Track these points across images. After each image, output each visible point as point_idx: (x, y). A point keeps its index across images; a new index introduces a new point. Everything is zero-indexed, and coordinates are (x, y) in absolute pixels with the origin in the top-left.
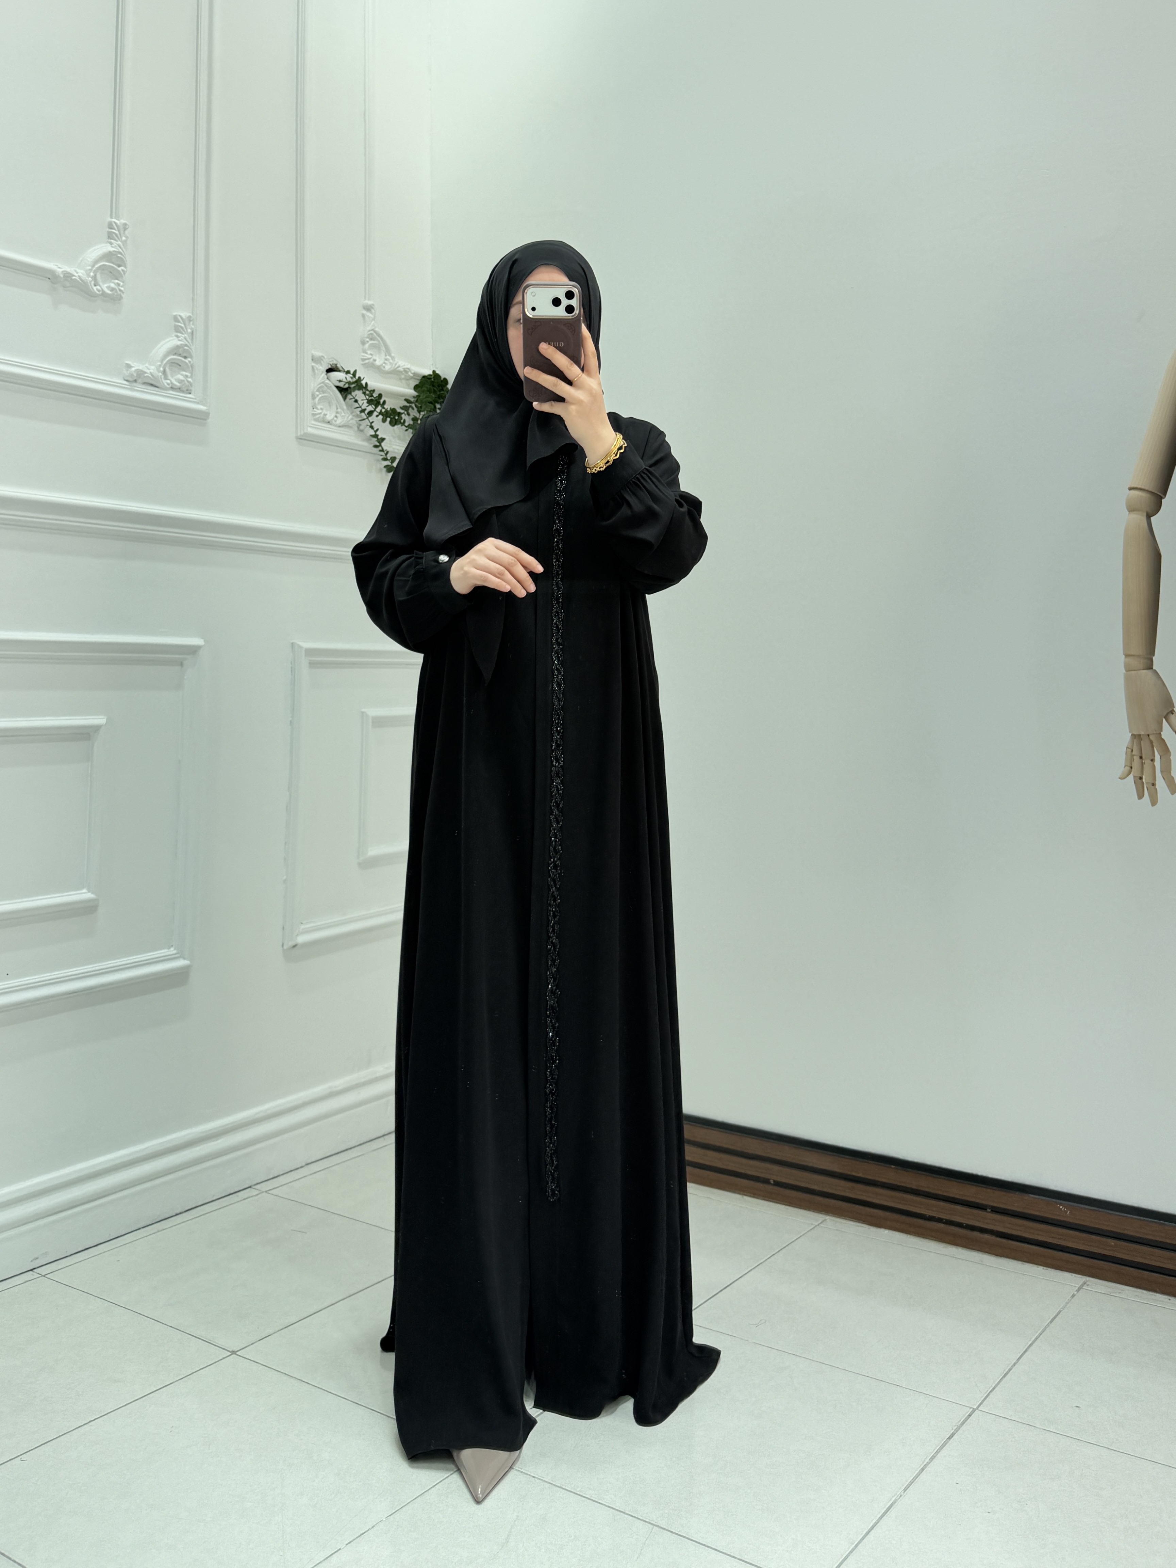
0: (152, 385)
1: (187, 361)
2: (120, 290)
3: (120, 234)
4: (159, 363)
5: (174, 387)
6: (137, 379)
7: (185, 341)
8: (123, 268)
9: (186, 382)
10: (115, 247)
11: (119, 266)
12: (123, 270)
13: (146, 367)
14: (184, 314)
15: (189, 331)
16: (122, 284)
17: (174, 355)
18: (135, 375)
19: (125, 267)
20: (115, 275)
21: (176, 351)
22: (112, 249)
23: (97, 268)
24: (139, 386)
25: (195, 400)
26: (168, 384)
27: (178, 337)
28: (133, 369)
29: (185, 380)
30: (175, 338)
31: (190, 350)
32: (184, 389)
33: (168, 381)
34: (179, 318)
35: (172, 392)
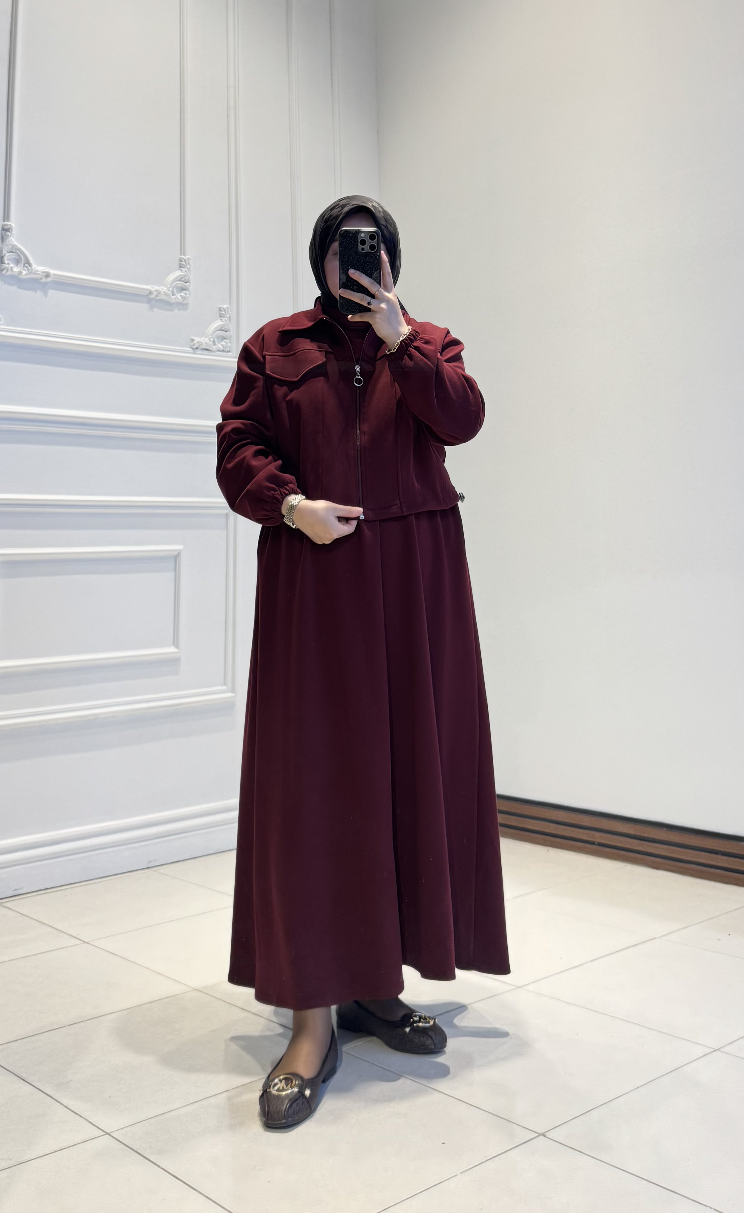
0: (207, 350)
1: (226, 334)
2: (188, 297)
3: (186, 263)
4: (210, 336)
5: (219, 349)
6: (198, 347)
7: (225, 321)
8: (188, 284)
10: (183, 272)
11: (186, 283)
12: (188, 285)
13: (203, 339)
14: (225, 306)
15: (228, 315)
16: (187, 293)
17: (219, 331)
18: (198, 345)
19: (190, 283)
20: (184, 288)
21: (221, 328)
22: (182, 274)
23: (174, 286)
24: (199, 352)
25: (232, 356)
26: (216, 348)
27: (221, 320)
28: (195, 342)
29: (225, 344)
30: (220, 320)
31: (228, 327)
33: (216, 346)
34: (222, 309)
35: (218, 353)
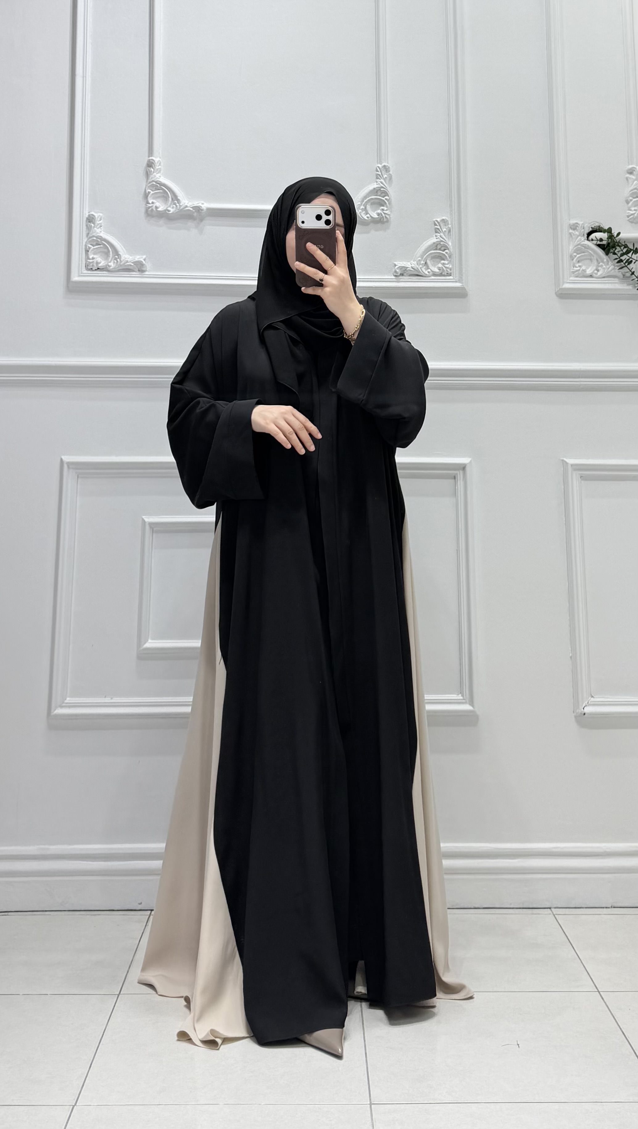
0: (416, 275)
1: (444, 253)
2: (385, 213)
3: (382, 174)
4: (421, 258)
5: (434, 273)
6: (403, 273)
7: (442, 237)
9: (444, 268)
10: (380, 184)
11: (384, 197)
12: (387, 199)
13: (410, 263)
14: (440, 218)
16: (387, 208)
17: (434, 250)
18: (401, 270)
19: (388, 196)
20: (381, 203)
21: (436, 246)
22: (378, 186)
23: (366, 202)
24: (404, 280)
25: (454, 280)
26: (429, 272)
27: (435, 236)
31: (445, 244)
32: (445, 274)
33: (429, 270)
34: (436, 222)
35: (433, 278)
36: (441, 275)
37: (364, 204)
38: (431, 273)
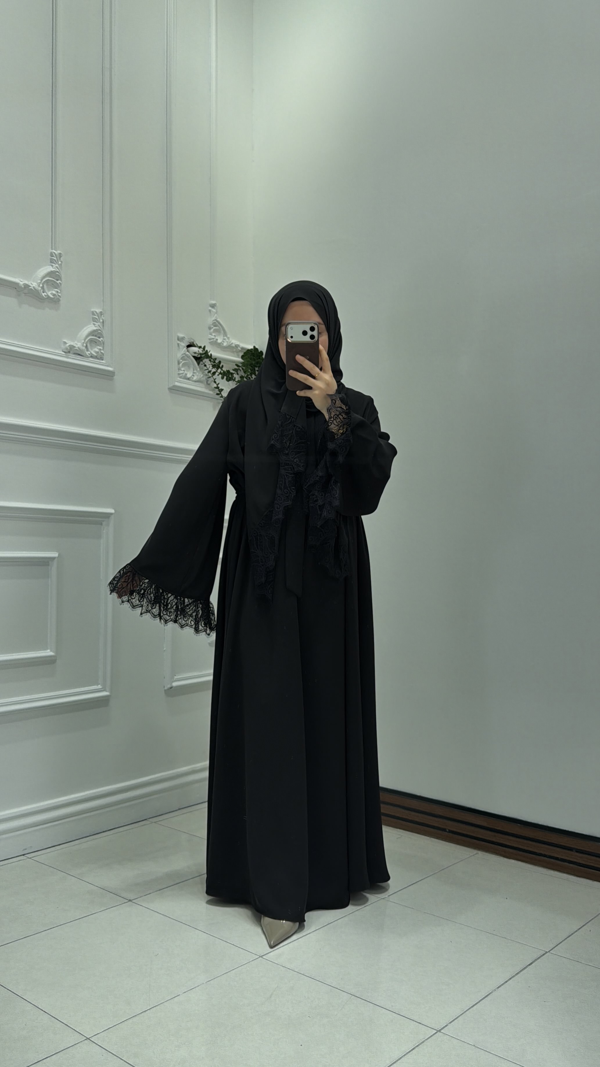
0: (79, 355)
1: (100, 340)
2: (59, 295)
3: (58, 261)
4: (83, 341)
5: (92, 356)
6: (70, 351)
7: (98, 327)
8: (59, 281)
9: (100, 353)
10: (55, 268)
11: (57, 280)
12: (60, 283)
13: (76, 344)
14: (98, 311)
15: (101, 321)
16: (60, 291)
17: (92, 336)
18: (69, 348)
19: (61, 280)
20: (56, 286)
21: (92, 333)
22: (53, 270)
23: (44, 282)
24: (72, 355)
25: (105, 364)
26: (89, 354)
27: (94, 324)
28: (68, 345)
29: (99, 351)
31: (102, 333)
32: (100, 357)
33: (89, 352)
34: (95, 313)
35: (91, 359)
36: (96, 357)
37: (43, 283)
38: (90, 355)
